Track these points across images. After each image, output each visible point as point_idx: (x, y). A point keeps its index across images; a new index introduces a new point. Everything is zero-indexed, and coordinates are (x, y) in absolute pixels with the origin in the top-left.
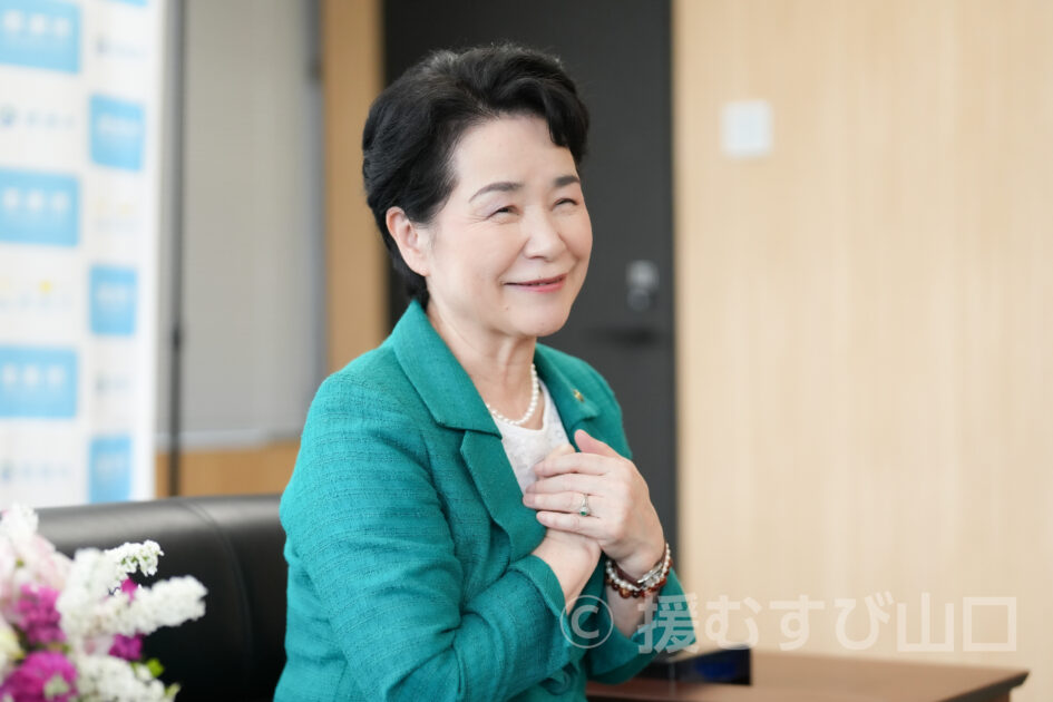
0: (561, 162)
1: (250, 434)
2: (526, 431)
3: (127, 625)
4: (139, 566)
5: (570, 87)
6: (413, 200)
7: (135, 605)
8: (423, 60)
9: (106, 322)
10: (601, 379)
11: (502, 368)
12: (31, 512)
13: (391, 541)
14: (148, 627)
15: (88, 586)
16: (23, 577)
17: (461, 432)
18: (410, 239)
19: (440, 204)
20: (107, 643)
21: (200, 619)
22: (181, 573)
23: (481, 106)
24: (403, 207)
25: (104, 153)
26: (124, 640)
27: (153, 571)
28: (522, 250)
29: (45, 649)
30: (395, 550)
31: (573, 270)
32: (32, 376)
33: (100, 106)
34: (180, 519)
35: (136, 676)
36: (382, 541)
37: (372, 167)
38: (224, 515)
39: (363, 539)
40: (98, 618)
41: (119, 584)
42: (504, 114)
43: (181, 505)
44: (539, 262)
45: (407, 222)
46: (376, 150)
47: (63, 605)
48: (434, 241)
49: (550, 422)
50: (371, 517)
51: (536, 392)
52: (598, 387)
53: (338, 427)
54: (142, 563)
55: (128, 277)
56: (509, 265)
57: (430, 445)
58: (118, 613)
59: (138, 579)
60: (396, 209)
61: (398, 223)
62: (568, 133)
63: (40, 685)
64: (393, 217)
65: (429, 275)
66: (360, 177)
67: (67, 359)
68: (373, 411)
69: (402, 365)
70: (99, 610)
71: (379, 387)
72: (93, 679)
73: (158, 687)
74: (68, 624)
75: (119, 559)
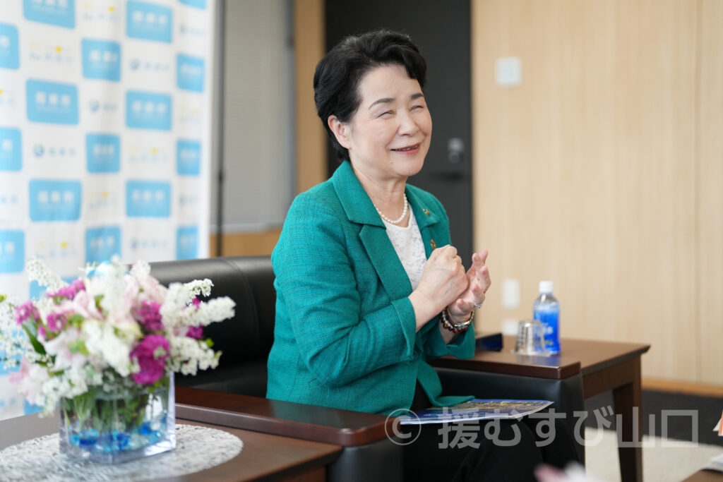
0: (413, 86)
1: (258, 225)
2: (398, 227)
3: (195, 321)
4: (201, 292)
5: (415, 49)
6: (341, 110)
7: (199, 311)
8: (341, 41)
9: (185, 169)
10: (440, 204)
11: (389, 194)
12: (147, 264)
13: (320, 283)
14: (206, 322)
15: (176, 301)
16: (143, 297)
17: (362, 225)
18: (341, 132)
19: (354, 112)
20: (185, 331)
21: (232, 318)
22: (223, 295)
23: (371, 61)
24: (335, 115)
25: (184, 83)
26: (193, 329)
27: (208, 294)
28: (397, 132)
29: (154, 333)
30: (322, 288)
31: (424, 141)
32: (147, 196)
33: (182, 60)
34: (222, 268)
35: (200, 347)
36: (316, 282)
37: (319, 96)
38: (244, 266)
39: (306, 280)
40: (181, 318)
41: (191, 301)
42: (383, 64)
43: (222, 261)
44: (405, 137)
45: (339, 123)
46: (320, 88)
47: (162, 311)
48: (353, 131)
49: (412, 225)
50: (311, 268)
51: (406, 208)
52: (438, 208)
53: (301, 221)
54: (203, 290)
55: (196, 146)
56: (391, 141)
57: (346, 233)
58: (191, 315)
59: (201, 298)
60: (332, 117)
61: (334, 124)
62: (416, 71)
63: (151, 351)
64: (331, 121)
65: (351, 149)
66: (314, 102)
67: (166, 187)
68: (319, 213)
69: (336, 190)
70: (181, 314)
71: (323, 202)
72: (178, 349)
73: (211, 353)
74: (166, 321)
75: (191, 288)
